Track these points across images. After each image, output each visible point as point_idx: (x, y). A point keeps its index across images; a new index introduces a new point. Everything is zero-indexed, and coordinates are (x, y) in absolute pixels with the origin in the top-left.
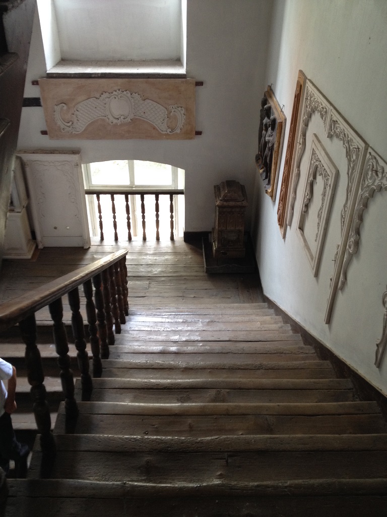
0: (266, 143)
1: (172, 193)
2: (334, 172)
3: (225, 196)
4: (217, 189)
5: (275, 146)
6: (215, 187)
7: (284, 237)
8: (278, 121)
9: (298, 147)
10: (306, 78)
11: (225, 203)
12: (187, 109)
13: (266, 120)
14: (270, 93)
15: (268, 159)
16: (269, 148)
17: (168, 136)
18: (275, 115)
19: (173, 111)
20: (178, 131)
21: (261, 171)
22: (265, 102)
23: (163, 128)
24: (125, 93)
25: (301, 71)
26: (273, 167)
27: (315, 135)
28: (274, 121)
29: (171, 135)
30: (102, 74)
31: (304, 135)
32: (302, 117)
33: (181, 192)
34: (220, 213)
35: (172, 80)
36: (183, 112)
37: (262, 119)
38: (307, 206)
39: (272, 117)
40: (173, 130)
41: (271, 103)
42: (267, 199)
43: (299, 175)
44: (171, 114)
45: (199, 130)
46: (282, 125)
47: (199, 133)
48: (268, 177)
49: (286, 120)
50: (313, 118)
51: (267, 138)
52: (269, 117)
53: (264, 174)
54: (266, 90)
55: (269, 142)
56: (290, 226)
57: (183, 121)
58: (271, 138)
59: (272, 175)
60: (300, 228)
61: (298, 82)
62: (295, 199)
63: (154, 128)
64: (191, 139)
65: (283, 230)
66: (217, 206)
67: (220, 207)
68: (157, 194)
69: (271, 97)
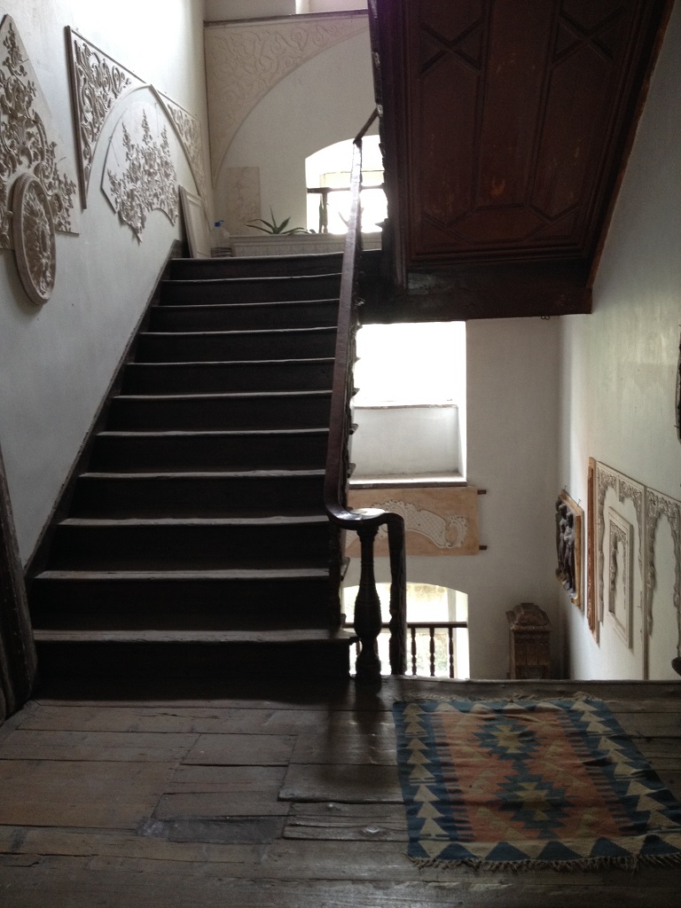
0: (565, 543)
1: (451, 626)
2: (628, 527)
3: (521, 619)
4: (511, 615)
5: (576, 544)
6: (507, 613)
7: (598, 641)
8: (575, 515)
9: (597, 528)
10: (595, 461)
11: (522, 627)
12: (468, 520)
13: (563, 521)
14: (565, 494)
15: (570, 560)
16: (569, 549)
17: (447, 551)
18: (572, 511)
19: (452, 521)
20: (459, 545)
21: (564, 583)
22: (560, 503)
23: (441, 541)
24: (398, 503)
25: (591, 458)
26: (576, 568)
27: (611, 508)
28: (571, 516)
29: (450, 551)
30: (374, 484)
31: (602, 514)
32: (597, 497)
33: (463, 625)
34: (516, 641)
35: (451, 489)
36: (463, 523)
37: (558, 521)
38: (613, 582)
39: (568, 514)
40: (452, 544)
41: (566, 503)
42: (575, 610)
43: (602, 558)
44: (451, 526)
45: (483, 543)
46: (579, 519)
47: (483, 548)
48: (572, 586)
49: (584, 513)
50: (608, 494)
51: (565, 538)
52: (565, 518)
53: (568, 585)
54: (560, 493)
55: (568, 540)
56: (602, 621)
57: (465, 533)
58: (570, 536)
59: (577, 578)
60: (610, 611)
61: (589, 468)
62: (602, 586)
63: (431, 542)
64: (473, 554)
65: (595, 633)
66: (513, 631)
67: (516, 632)
68: (432, 627)
69: (566, 498)
